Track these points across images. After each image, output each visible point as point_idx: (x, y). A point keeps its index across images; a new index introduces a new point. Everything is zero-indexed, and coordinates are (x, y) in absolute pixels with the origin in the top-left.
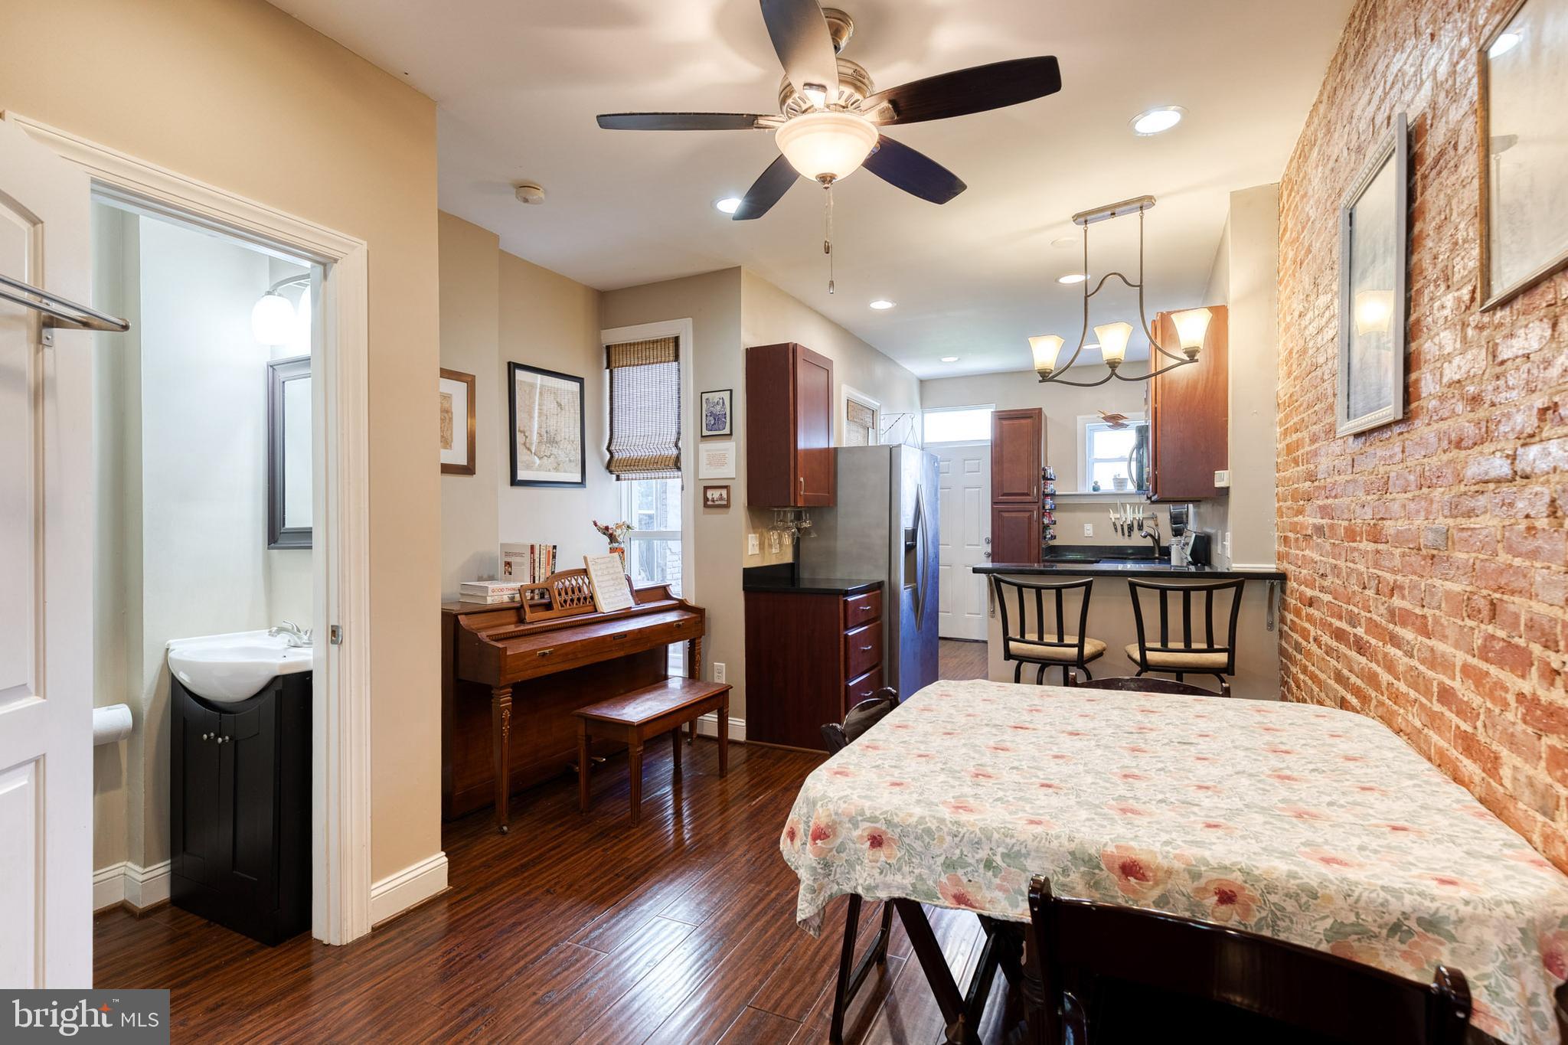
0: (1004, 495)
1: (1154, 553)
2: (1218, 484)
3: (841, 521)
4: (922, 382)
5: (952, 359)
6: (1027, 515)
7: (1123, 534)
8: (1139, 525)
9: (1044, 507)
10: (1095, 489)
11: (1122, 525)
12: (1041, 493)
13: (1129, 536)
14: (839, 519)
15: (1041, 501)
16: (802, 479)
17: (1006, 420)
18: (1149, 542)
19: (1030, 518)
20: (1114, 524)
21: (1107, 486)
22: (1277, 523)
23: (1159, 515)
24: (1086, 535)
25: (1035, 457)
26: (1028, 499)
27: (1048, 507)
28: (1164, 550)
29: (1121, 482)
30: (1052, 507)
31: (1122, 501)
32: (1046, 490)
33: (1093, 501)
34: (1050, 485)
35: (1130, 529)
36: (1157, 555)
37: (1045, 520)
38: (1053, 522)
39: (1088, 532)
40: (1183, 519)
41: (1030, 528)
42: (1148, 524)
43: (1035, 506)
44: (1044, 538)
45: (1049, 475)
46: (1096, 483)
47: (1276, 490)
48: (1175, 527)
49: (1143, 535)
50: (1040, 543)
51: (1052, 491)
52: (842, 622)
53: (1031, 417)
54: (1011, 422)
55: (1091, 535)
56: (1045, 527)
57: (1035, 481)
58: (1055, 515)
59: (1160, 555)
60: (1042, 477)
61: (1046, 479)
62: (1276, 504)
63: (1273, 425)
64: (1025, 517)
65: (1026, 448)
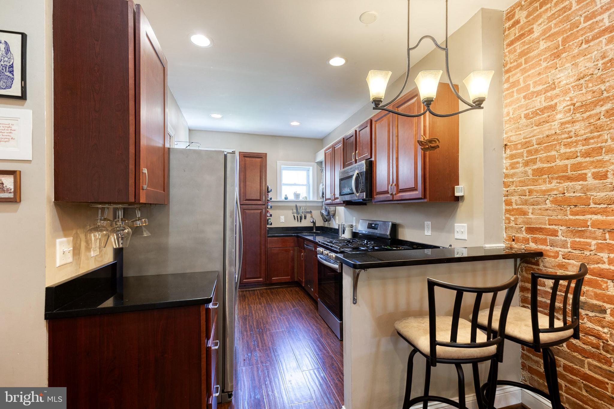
0: (246, 200)
1: (313, 230)
2: (457, 194)
3: (172, 218)
4: (191, 131)
5: (219, 116)
6: (259, 211)
7: (298, 221)
8: (305, 216)
9: (267, 208)
10: (286, 198)
11: (297, 217)
12: (266, 200)
13: (301, 222)
14: (171, 217)
15: (266, 203)
16: (145, 171)
17: (245, 157)
18: (312, 225)
19: (261, 213)
20: (294, 216)
21: (291, 197)
22: (509, 219)
23: (313, 212)
24: (281, 222)
25: (264, 180)
26: (260, 202)
27: (269, 207)
28: (318, 228)
29: (297, 195)
30: (271, 207)
31: (298, 205)
32: (268, 198)
33: (285, 205)
34: (270, 195)
35: (301, 218)
36: (315, 231)
37: (268, 214)
38: (271, 215)
39: (282, 220)
40: (331, 213)
41: (261, 219)
42: (308, 216)
43: (264, 207)
44: (268, 224)
45: (270, 189)
46: (286, 195)
47: (504, 199)
48: (326, 217)
49: (311, 221)
50: (266, 226)
51: (271, 199)
52: (203, 335)
53: (261, 157)
54: (251, 159)
55: (283, 222)
56: (268, 218)
57: (264, 193)
58: (271, 212)
59: (316, 231)
60: (266, 190)
61: (268, 192)
62: (504, 207)
63: (502, 158)
64: (258, 213)
65: (259, 174)
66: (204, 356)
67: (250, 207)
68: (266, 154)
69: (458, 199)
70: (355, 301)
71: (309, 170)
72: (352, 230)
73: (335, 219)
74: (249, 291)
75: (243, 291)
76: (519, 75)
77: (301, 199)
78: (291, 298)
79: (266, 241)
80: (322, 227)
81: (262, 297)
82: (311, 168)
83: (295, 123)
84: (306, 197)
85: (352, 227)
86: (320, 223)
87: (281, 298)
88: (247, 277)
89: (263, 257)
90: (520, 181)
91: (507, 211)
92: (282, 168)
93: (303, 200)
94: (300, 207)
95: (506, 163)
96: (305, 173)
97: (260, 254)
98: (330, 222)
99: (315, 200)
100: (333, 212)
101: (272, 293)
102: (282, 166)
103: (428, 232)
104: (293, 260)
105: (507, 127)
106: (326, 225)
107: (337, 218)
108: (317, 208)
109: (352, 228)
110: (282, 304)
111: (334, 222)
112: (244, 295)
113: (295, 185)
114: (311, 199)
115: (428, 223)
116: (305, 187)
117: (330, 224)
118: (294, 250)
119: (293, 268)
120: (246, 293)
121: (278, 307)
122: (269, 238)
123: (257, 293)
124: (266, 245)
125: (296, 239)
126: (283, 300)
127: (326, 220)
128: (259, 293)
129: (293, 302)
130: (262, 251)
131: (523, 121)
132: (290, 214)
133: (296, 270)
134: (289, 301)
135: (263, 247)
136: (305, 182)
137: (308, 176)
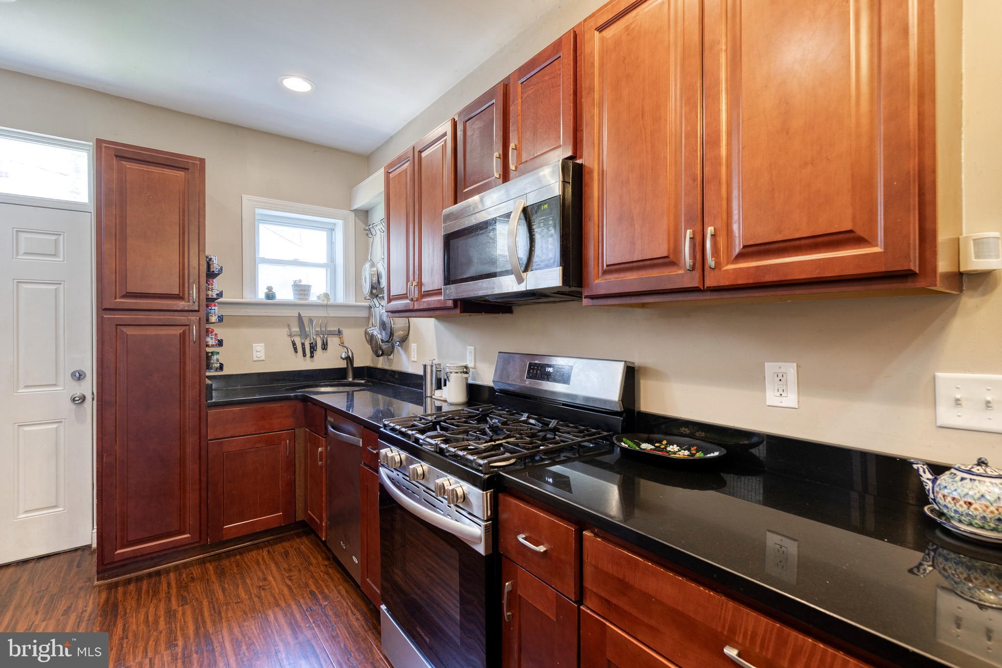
0: (125, 296)
1: (345, 377)
6: (178, 331)
7: (304, 355)
8: (323, 343)
9: (208, 320)
10: (270, 295)
11: (303, 344)
12: (203, 297)
13: (312, 357)
15: (203, 308)
18: (343, 364)
19: (183, 337)
20: (294, 344)
21: (285, 294)
23: (346, 332)
24: (255, 359)
25: (193, 237)
26: (181, 304)
27: (213, 319)
28: (360, 372)
29: (302, 290)
30: (221, 319)
31: (305, 313)
32: (210, 293)
33: (266, 313)
34: (217, 285)
35: (313, 348)
36: (350, 379)
37: (209, 339)
38: (220, 343)
39: (259, 354)
40: (398, 334)
41: (183, 353)
42: (333, 342)
43: (194, 318)
44: (209, 367)
45: (215, 267)
46: (270, 289)
48: (384, 346)
49: (343, 356)
50: (201, 377)
51: (220, 295)
53: (185, 169)
54: (142, 167)
55: (263, 358)
56: (209, 350)
57: (194, 278)
58: (220, 332)
59: (354, 378)
60: (204, 268)
61: (211, 275)
64: (175, 335)
65: (175, 218)
67: (141, 317)
68: (202, 161)
71: (333, 230)
72: (467, 379)
73: (407, 350)
74: (139, 579)
75: (116, 585)
77: (313, 298)
78: (286, 591)
79: (202, 420)
80: (368, 368)
81: (183, 601)
82: (340, 223)
83: (296, 84)
84: (326, 295)
85: (466, 373)
86: (364, 358)
87: (250, 598)
88: (131, 537)
89: (192, 468)
92: (257, 217)
93: (320, 302)
94: (311, 321)
96: (322, 235)
97: (182, 461)
98: (391, 357)
99: (352, 301)
100: (401, 333)
102: (258, 211)
103: (781, 398)
104: (291, 465)
106: (381, 363)
107: (413, 346)
108: (354, 322)
109: (466, 375)
111: (404, 356)
112: (115, 606)
113: (295, 263)
114: (341, 300)
115: (781, 368)
116: (322, 272)
117: (390, 362)
118: (293, 438)
119: (291, 485)
120: (125, 594)
122: (211, 412)
123: (169, 584)
124: (203, 431)
125: (300, 405)
126: (258, 605)
127: (378, 351)
128: (173, 584)
129: (294, 607)
130: (189, 450)
132: (281, 337)
133: (299, 492)
134: (278, 605)
135: (191, 441)
136: (323, 259)
137: (331, 243)
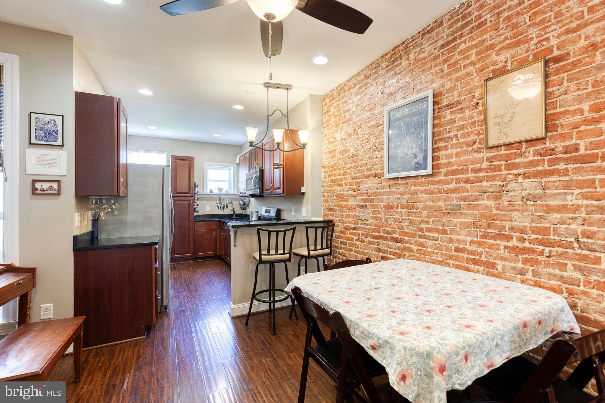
0: (177, 193)
1: (233, 217)
2: (302, 191)
6: (188, 202)
7: (221, 209)
8: (227, 206)
10: (211, 192)
11: (221, 206)
13: (223, 210)
15: (194, 196)
16: (122, 180)
17: (176, 160)
20: (218, 206)
21: (215, 191)
22: (324, 204)
23: (234, 202)
24: (207, 210)
25: (192, 177)
26: (189, 195)
27: (196, 199)
28: (237, 215)
29: (220, 190)
30: (198, 199)
31: (221, 197)
32: (195, 192)
33: (210, 197)
34: (197, 189)
35: (224, 207)
37: (195, 204)
38: (198, 205)
40: (247, 204)
41: (189, 208)
42: (230, 205)
43: (192, 198)
44: (195, 212)
45: (196, 185)
46: (211, 189)
47: (323, 194)
48: (243, 206)
49: (232, 210)
50: (193, 214)
51: (198, 192)
52: (154, 260)
53: (190, 161)
54: (181, 161)
55: (209, 210)
56: (195, 207)
57: (192, 188)
58: (198, 202)
59: (236, 217)
60: (194, 185)
61: (195, 187)
62: (323, 198)
63: (321, 173)
65: (187, 173)
66: (154, 270)
67: (180, 198)
68: (194, 157)
69: (303, 194)
70: (235, 245)
71: (230, 170)
72: (258, 215)
73: (249, 207)
74: (179, 264)
75: (174, 264)
76: (327, 131)
77: (224, 192)
78: (213, 266)
79: (193, 225)
80: (241, 214)
82: (232, 168)
83: (217, 135)
84: (228, 191)
85: (257, 213)
86: (238, 211)
88: (178, 253)
89: (191, 237)
90: (328, 185)
91: (324, 200)
92: (208, 168)
93: (226, 193)
94: (223, 198)
95: (323, 175)
96: (227, 172)
97: (189, 235)
99: (236, 193)
101: (198, 264)
102: (208, 166)
103: (293, 214)
104: (216, 239)
105: (324, 156)
106: (244, 212)
107: (250, 206)
108: (236, 199)
110: (205, 270)
111: (247, 210)
113: (219, 181)
114: (232, 193)
115: (293, 209)
116: (227, 183)
118: (216, 232)
119: (216, 245)
121: (202, 271)
122: (196, 223)
123: (186, 264)
124: (194, 228)
125: (218, 223)
127: (243, 209)
130: (190, 232)
131: (328, 155)
132: (214, 204)
133: (218, 247)
134: (210, 267)
135: (191, 230)
136: (227, 179)
137: (230, 174)
